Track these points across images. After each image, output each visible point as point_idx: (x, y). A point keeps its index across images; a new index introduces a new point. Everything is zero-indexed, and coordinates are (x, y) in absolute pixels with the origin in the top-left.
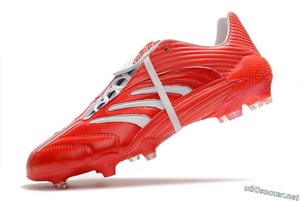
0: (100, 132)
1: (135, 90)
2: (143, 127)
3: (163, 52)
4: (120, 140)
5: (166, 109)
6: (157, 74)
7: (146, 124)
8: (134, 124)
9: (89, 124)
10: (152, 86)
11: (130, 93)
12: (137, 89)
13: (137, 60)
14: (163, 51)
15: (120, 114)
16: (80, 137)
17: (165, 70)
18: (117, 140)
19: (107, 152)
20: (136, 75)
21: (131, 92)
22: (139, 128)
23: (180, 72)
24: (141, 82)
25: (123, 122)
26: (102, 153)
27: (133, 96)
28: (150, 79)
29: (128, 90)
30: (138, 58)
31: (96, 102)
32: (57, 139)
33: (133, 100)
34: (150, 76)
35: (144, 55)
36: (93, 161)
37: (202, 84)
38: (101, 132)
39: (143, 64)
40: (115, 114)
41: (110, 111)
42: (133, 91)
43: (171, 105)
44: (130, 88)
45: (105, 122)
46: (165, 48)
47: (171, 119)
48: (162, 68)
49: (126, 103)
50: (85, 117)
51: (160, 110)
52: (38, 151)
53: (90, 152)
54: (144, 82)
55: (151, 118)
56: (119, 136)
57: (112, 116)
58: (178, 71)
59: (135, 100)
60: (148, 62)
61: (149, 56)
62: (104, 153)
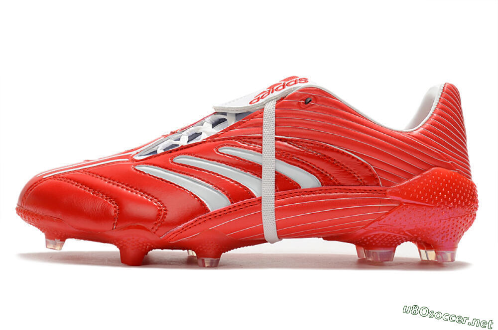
0: (143, 189)
1: (229, 145)
2: (211, 211)
3: (302, 104)
4: (167, 216)
5: (263, 197)
6: (276, 135)
7: (219, 209)
8: (201, 201)
9: (135, 169)
10: (258, 151)
11: (219, 147)
12: (233, 146)
13: (258, 99)
14: (302, 101)
15: (187, 174)
16: (111, 184)
17: (292, 134)
18: (162, 213)
19: (138, 225)
20: (244, 122)
21: (222, 146)
22: (206, 210)
23: (313, 148)
24: (244, 138)
25: (185, 188)
26: (129, 224)
27: (221, 153)
28: (261, 138)
29: (219, 140)
30: (261, 96)
31: (166, 138)
32: (78, 171)
33: (218, 161)
34: (264, 133)
35: (271, 95)
36: (113, 229)
37: (342, 182)
38: (145, 191)
39: (263, 109)
40: (180, 171)
41: (175, 163)
42: (225, 147)
43: (274, 195)
44: (223, 140)
45: (159, 177)
46: (308, 100)
47: (263, 217)
48: (289, 130)
49: (204, 160)
50: (138, 154)
51: (253, 196)
52: (44, 177)
53: (113, 214)
54: (250, 138)
55: (232, 203)
56: (168, 209)
57: (174, 171)
58: (311, 145)
59: (221, 163)
60: (270, 109)
61: (278, 101)
62: (133, 224)
